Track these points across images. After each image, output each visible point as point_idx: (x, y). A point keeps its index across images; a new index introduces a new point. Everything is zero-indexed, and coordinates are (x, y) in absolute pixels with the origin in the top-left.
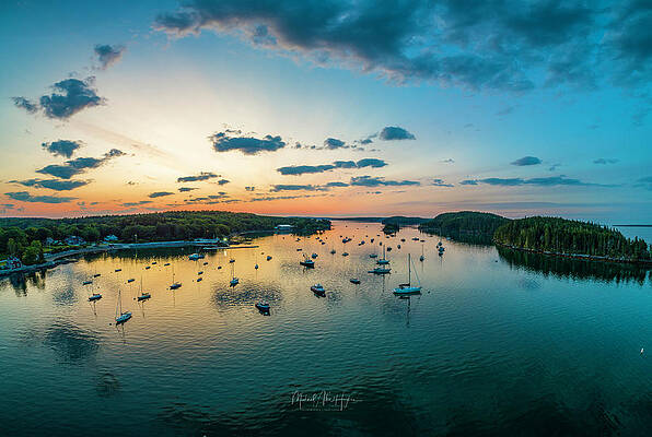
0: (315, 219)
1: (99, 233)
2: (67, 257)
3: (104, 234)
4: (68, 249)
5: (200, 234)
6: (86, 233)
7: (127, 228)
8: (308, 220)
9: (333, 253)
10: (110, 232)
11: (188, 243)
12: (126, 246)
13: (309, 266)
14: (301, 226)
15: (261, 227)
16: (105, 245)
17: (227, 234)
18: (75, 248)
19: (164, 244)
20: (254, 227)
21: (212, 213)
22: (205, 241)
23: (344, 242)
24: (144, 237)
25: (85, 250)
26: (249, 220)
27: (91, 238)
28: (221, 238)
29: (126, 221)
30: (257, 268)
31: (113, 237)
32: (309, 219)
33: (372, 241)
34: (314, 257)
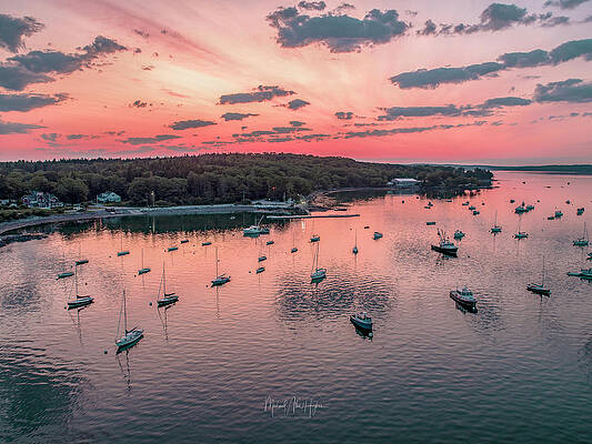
0: (461, 169)
1: (86, 190)
2: (28, 228)
3: (95, 191)
4: (28, 214)
5: (262, 194)
6: (61, 189)
7: (137, 181)
8: (448, 172)
9: (496, 231)
10: (105, 187)
11: (240, 207)
12: (136, 212)
13: (448, 253)
14: (435, 181)
15: (365, 183)
16: (98, 209)
17: (305, 193)
18: (41, 214)
19: (201, 209)
20: (352, 182)
21: (282, 157)
22: (269, 204)
23: (519, 211)
24: (166, 196)
25: (61, 218)
26: (345, 169)
27: (72, 197)
28: (297, 200)
29: (134, 169)
30: (356, 252)
31: (113, 196)
32: (450, 168)
33: (580, 212)
34: (458, 237)
